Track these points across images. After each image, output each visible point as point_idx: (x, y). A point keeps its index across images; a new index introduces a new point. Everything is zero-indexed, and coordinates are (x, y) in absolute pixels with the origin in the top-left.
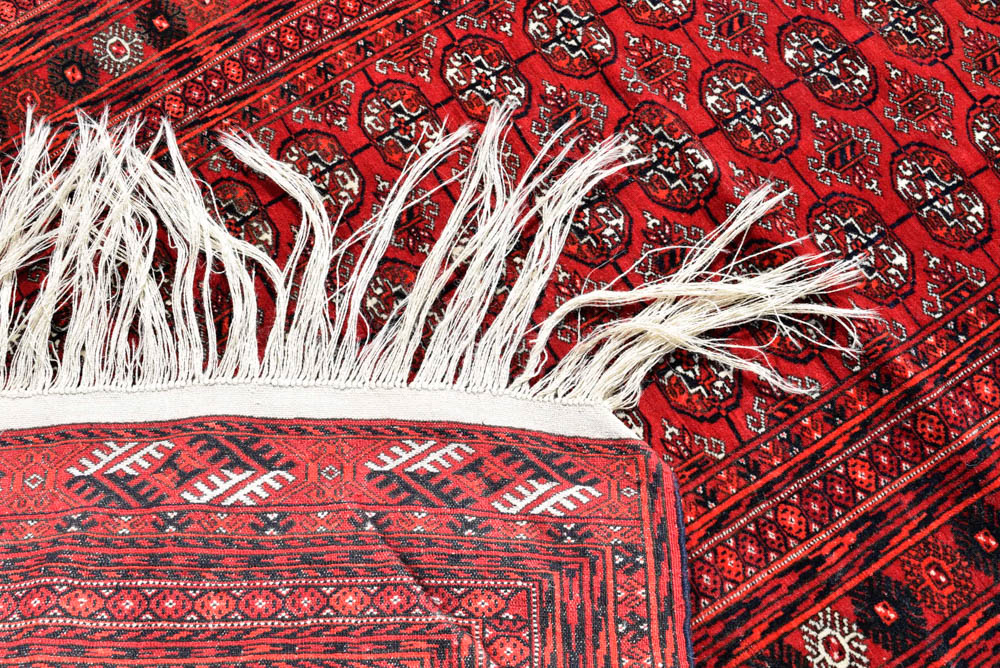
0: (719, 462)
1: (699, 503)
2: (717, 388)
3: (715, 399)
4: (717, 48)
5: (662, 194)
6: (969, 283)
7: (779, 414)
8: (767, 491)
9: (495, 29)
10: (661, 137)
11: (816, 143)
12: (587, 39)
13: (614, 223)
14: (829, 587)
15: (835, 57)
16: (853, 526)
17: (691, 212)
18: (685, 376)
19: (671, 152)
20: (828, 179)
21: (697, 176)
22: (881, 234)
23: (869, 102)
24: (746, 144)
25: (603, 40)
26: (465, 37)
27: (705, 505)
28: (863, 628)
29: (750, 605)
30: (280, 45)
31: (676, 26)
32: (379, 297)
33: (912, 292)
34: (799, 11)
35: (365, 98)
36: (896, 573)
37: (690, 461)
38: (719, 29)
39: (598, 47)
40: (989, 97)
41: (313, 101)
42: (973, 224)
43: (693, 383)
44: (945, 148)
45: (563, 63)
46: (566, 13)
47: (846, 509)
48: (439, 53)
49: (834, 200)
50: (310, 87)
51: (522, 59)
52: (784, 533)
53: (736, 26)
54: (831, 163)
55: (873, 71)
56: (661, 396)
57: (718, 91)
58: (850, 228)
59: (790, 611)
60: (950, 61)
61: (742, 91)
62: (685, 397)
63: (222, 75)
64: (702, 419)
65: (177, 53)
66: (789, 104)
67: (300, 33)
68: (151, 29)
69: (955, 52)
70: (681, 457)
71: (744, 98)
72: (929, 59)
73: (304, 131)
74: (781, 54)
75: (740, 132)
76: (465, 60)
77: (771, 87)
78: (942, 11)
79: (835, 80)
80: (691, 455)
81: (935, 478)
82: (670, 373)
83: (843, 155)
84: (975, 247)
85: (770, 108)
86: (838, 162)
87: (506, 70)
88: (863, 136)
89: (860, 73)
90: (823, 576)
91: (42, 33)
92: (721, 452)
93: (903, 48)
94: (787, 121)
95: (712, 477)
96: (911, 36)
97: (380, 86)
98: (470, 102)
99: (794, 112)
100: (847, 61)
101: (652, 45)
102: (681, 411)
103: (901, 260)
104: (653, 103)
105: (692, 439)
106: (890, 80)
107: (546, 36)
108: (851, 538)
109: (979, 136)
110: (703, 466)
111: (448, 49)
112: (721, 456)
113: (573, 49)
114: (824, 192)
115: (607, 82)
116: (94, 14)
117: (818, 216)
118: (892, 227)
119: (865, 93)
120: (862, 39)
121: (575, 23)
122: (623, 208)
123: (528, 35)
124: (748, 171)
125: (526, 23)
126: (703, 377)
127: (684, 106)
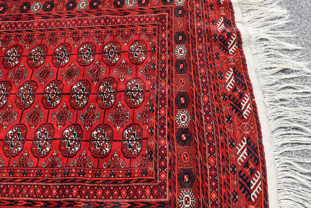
34: (9, 80)
40: (24, 124)
55: (6, 103)
60: (25, 111)
69: (29, 109)
72: (21, 107)
78: (36, 98)
89: (4, 101)
93: (18, 101)
96: (23, 99)
100: (4, 97)
106: (7, 107)
109: (10, 132)
120: (13, 94)
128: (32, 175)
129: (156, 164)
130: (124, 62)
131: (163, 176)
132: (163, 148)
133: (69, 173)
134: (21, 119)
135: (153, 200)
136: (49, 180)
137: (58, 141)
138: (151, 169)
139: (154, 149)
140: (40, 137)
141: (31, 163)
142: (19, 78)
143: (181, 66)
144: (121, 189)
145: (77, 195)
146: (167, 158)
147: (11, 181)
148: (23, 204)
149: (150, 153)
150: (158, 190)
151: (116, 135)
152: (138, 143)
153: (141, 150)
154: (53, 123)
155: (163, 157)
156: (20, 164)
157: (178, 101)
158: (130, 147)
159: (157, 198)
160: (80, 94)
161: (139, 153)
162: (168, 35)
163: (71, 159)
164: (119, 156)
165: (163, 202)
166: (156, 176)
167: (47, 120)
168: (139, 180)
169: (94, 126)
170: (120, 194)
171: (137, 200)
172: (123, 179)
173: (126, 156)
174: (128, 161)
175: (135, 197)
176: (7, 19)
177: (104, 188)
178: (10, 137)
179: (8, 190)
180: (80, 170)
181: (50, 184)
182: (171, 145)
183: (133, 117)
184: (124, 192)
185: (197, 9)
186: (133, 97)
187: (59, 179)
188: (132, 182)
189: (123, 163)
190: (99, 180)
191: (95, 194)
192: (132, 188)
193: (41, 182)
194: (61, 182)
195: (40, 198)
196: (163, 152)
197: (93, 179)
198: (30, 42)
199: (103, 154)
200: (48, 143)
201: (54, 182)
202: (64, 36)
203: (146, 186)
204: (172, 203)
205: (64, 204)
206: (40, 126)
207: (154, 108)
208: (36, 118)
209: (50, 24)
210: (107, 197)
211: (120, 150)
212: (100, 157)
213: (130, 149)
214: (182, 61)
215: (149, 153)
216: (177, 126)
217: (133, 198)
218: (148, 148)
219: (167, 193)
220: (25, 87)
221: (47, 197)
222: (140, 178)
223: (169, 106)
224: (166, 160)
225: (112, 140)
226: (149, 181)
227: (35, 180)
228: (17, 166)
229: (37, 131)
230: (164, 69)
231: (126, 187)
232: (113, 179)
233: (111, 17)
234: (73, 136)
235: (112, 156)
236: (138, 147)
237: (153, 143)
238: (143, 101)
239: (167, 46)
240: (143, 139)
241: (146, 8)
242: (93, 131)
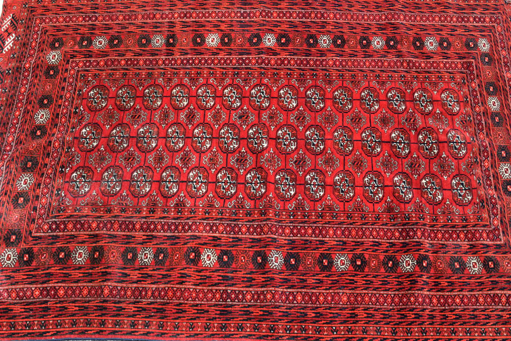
0: (216, 207)
1: (205, 212)
4: (292, 121)
5: (251, 146)
6: (304, 207)
7: (236, 206)
8: (221, 219)
9: (244, 87)
10: (260, 133)
11: (296, 156)
12: (263, 102)
13: (234, 145)
14: (218, 245)
15: (318, 139)
16: (233, 238)
17: (254, 153)
19: (260, 138)
20: (291, 165)
21: (261, 146)
22: (293, 185)
23: (317, 155)
24: (279, 146)
25: (266, 104)
26: (236, 85)
27: (206, 213)
28: (218, 258)
29: (199, 237)
30: (193, 62)
31: (286, 110)
32: (172, 130)
33: (289, 201)
34: (319, 124)
35: (203, 85)
36: (234, 253)
38: (296, 117)
39: (264, 105)
40: (349, 171)
41: (191, 79)
42: (317, 196)
43: (224, 188)
44: (326, 175)
45: (253, 104)
46: (263, 93)
47: (235, 234)
48: (227, 85)
49: (289, 171)
50: (193, 76)
51: (244, 97)
52: (217, 229)
53: (301, 119)
54: (295, 162)
55: (324, 149)
57: (283, 131)
58: (287, 179)
59: (205, 244)
60: (346, 158)
61: (289, 134)
63: (176, 61)
64: (219, 197)
65: (170, 50)
66: (297, 143)
67: (200, 62)
68: (168, 41)
69: (350, 156)
70: (209, 201)
71: (288, 136)
72: (341, 154)
73: (184, 85)
74: (306, 131)
75: (281, 143)
76: (232, 90)
77: (297, 138)
78: (355, 144)
79: (314, 145)
80: (211, 202)
81: (259, 240)
82: (220, 183)
83: (300, 162)
84: (313, 201)
85: (292, 142)
86: (297, 163)
87: (239, 98)
88: (309, 161)
89: (320, 147)
90: (218, 242)
91: (144, 27)
93: (337, 147)
94: (293, 147)
95: (212, 209)
96: (341, 146)
97: (208, 84)
98: (225, 100)
99: (297, 146)
100: (320, 142)
101: (277, 111)
102: (216, 192)
103: (292, 193)
104: (265, 124)
105: (214, 199)
106: (327, 153)
107: (254, 95)
108: (231, 240)
109: (337, 178)
110: (211, 206)
111: (230, 85)
113: (258, 102)
114: (288, 167)
115: (259, 114)
116: (159, 29)
117: (282, 172)
118: (297, 185)
119: (318, 152)
120: (328, 139)
121: (263, 96)
122: (239, 144)
123: (250, 93)
124: (275, 152)
125: (252, 89)
127: (272, 130)
128: (370, 219)
129: (489, 211)
130: (438, 111)
131: (496, 222)
132: (492, 197)
133: (410, 217)
134: (344, 166)
135: (490, 243)
136: (389, 224)
137: (391, 188)
138: (485, 215)
139: (485, 197)
140: (370, 184)
141: (367, 208)
142: (330, 123)
143: (497, 119)
144: (459, 233)
145: (422, 237)
146: (498, 206)
147: (351, 224)
148: (369, 244)
149: (482, 201)
150: (494, 234)
151: (445, 184)
152: (467, 192)
153: (472, 199)
154: (379, 171)
155: (494, 204)
156: (356, 209)
157: (499, 155)
158: (460, 195)
159: (493, 241)
160: (400, 143)
161: (470, 202)
162: (479, 85)
163: (407, 205)
164: (451, 204)
165: (499, 244)
166: (490, 222)
167: (372, 167)
168: (476, 225)
169: (422, 176)
170: (458, 237)
171: (477, 242)
172: (460, 224)
173: (458, 204)
174: (461, 208)
175: (474, 240)
176: (295, 54)
177: (443, 232)
178: (339, 183)
179: (350, 232)
180: (420, 215)
181: (390, 228)
182: (499, 195)
183: (458, 168)
184: (462, 236)
185: (504, 57)
186: (456, 148)
187: (400, 223)
188: (469, 226)
189: (456, 210)
190: (438, 225)
191: (436, 236)
192: (469, 231)
193: (381, 225)
194: (403, 226)
195: (384, 239)
196: (493, 201)
197: (432, 223)
198: (330, 82)
199: (436, 202)
200: (379, 189)
201: (394, 225)
202: (367, 79)
203: (483, 231)
204: (507, 245)
205: (411, 244)
206: (367, 173)
207: (478, 160)
208: (360, 165)
209: (347, 63)
210: (448, 240)
211: (451, 198)
212: (435, 204)
213: (460, 197)
214: (497, 114)
215: (480, 201)
216: (502, 178)
217: (472, 241)
218: (479, 197)
219: (501, 237)
220: (339, 133)
221: (391, 239)
222: (477, 223)
223: (492, 158)
224: (497, 208)
225: (442, 189)
226: (485, 226)
227: (375, 223)
228: (353, 211)
229: (364, 177)
230: (480, 121)
231: (463, 231)
232: (451, 224)
233: (414, 60)
234: (404, 184)
235: (445, 203)
236: (468, 196)
237: (482, 193)
238: (466, 153)
239: (479, 97)
240: (473, 189)
241: (449, 52)
242: (422, 180)
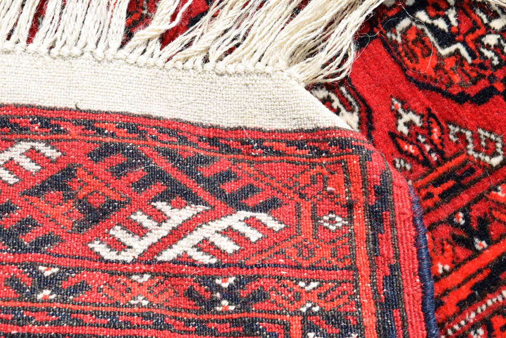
0: (492, 170)
1: (457, 240)
2: (488, 47)
3: (484, 64)
18: (433, 28)
27: (470, 245)
37: (441, 170)
43: (446, 38)
56: (389, 61)
62: (431, 61)
64: (461, 99)
70: (426, 162)
80: (443, 159)
82: (405, 23)
92: (494, 154)
95: (481, 197)
102: (423, 84)
105: (444, 132)
110: (464, 177)
112: (496, 161)
126: (464, 29)
